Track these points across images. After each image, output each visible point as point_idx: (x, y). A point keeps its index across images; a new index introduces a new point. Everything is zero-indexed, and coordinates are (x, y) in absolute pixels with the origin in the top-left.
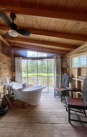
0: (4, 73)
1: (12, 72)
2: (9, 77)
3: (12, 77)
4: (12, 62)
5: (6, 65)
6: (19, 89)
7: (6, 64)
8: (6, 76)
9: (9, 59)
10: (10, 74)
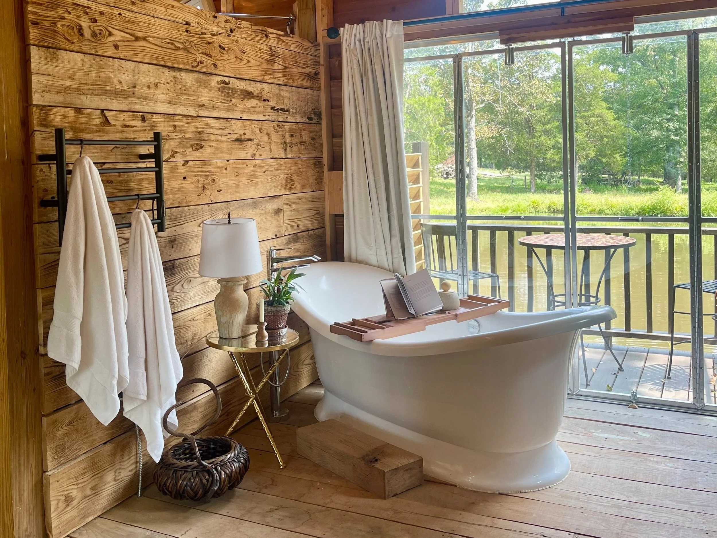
0: (232, 182)
1: (311, 173)
2: (286, 215)
3: (320, 214)
4: (314, 77)
5: (252, 103)
6: (354, 322)
7: (248, 95)
8: (255, 203)
9: (281, 49)
10: (289, 184)
